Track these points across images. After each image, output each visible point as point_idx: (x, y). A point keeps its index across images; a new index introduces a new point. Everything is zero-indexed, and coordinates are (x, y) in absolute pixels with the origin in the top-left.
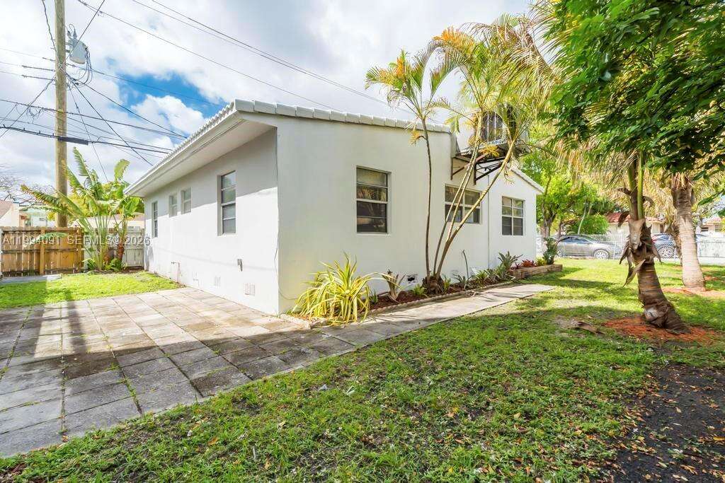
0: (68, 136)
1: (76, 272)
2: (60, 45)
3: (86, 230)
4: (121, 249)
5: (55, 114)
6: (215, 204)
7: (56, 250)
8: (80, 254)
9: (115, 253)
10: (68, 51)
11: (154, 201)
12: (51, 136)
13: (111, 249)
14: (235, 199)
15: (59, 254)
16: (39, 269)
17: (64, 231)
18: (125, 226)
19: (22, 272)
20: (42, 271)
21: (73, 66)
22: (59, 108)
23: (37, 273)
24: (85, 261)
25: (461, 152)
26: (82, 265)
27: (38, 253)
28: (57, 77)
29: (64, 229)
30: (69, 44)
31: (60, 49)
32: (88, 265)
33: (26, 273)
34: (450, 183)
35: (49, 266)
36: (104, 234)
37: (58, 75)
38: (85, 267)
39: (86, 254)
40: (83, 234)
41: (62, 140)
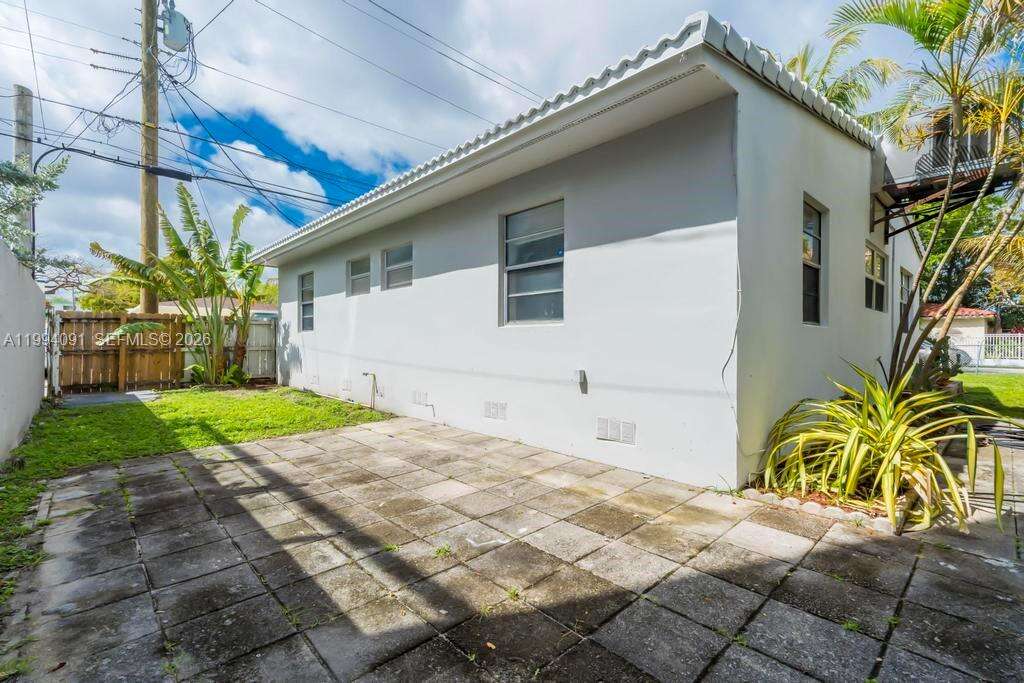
0: (160, 165)
1: (173, 387)
2: (149, 18)
3: (189, 319)
4: (241, 350)
5: (140, 130)
6: (495, 268)
7: (143, 351)
8: (179, 357)
9: (231, 356)
10: (162, 30)
11: (304, 271)
12: (135, 166)
13: (226, 350)
14: (562, 255)
15: (147, 356)
16: (118, 383)
17: (155, 320)
18: (246, 314)
19: (91, 386)
20: (121, 385)
21: (169, 54)
22: (148, 121)
23: (114, 387)
24: (188, 368)
25: (897, 182)
26: (182, 376)
27: (117, 356)
28: (144, 70)
29: (154, 316)
30: (163, 17)
31: (149, 25)
32: (192, 375)
33: (97, 388)
34: (868, 238)
35: (132, 376)
36: (215, 324)
37: (146, 68)
38: (187, 378)
39: (188, 358)
40: (184, 326)
41: (153, 171)
